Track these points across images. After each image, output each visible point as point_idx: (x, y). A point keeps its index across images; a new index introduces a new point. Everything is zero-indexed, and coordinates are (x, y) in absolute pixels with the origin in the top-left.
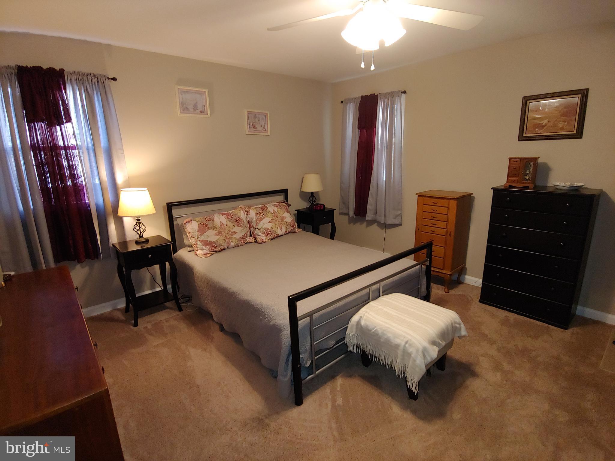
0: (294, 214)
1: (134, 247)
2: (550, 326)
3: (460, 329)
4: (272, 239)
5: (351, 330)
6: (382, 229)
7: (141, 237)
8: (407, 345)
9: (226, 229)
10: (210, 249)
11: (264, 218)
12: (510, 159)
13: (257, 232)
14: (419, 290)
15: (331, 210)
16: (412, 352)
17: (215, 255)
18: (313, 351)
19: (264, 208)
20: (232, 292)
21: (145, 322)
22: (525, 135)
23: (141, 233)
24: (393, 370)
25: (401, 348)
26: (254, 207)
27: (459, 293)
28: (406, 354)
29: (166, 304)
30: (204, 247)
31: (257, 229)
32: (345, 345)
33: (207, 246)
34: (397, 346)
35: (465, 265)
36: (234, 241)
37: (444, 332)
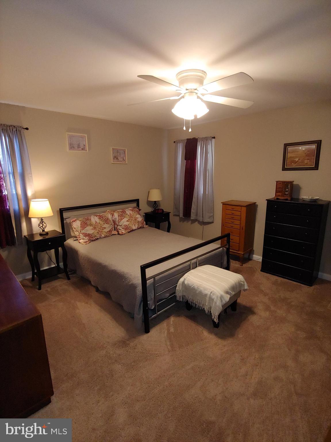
0: (143, 216)
1: (38, 238)
2: (302, 284)
3: (244, 285)
4: (129, 232)
5: (179, 287)
6: (201, 225)
7: (43, 231)
8: (211, 294)
9: (99, 225)
10: (89, 239)
11: (123, 219)
12: (277, 182)
13: (119, 227)
14: (222, 263)
15: (167, 213)
16: (214, 298)
17: (92, 243)
18: (156, 300)
19: (124, 212)
20: (104, 266)
21: (46, 287)
22: (286, 167)
23: (43, 228)
24: (203, 310)
25: (208, 296)
26: (117, 211)
27: (249, 266)
28: (211, 299)
29: (58, 275)
30: (84, 238)
31: (119, 226)
32: (175, 296)
33: (87, 237)
34: (206, 295)
35: (253, 248)
36: (104, 233)
37: (234, 286)
